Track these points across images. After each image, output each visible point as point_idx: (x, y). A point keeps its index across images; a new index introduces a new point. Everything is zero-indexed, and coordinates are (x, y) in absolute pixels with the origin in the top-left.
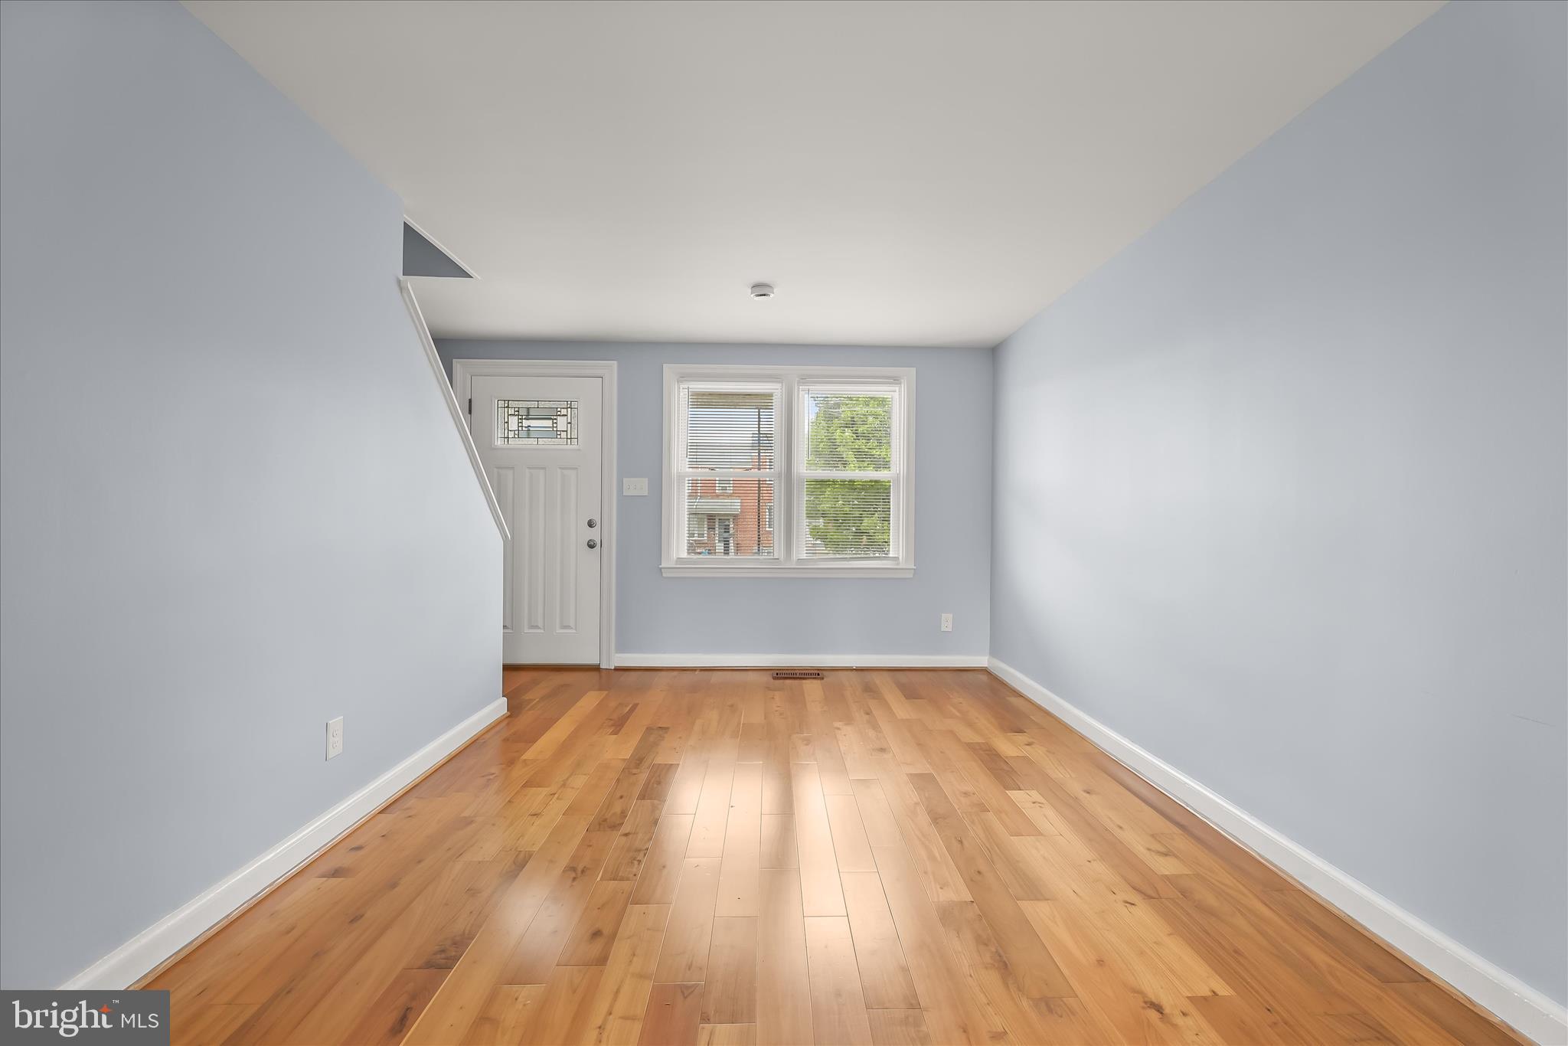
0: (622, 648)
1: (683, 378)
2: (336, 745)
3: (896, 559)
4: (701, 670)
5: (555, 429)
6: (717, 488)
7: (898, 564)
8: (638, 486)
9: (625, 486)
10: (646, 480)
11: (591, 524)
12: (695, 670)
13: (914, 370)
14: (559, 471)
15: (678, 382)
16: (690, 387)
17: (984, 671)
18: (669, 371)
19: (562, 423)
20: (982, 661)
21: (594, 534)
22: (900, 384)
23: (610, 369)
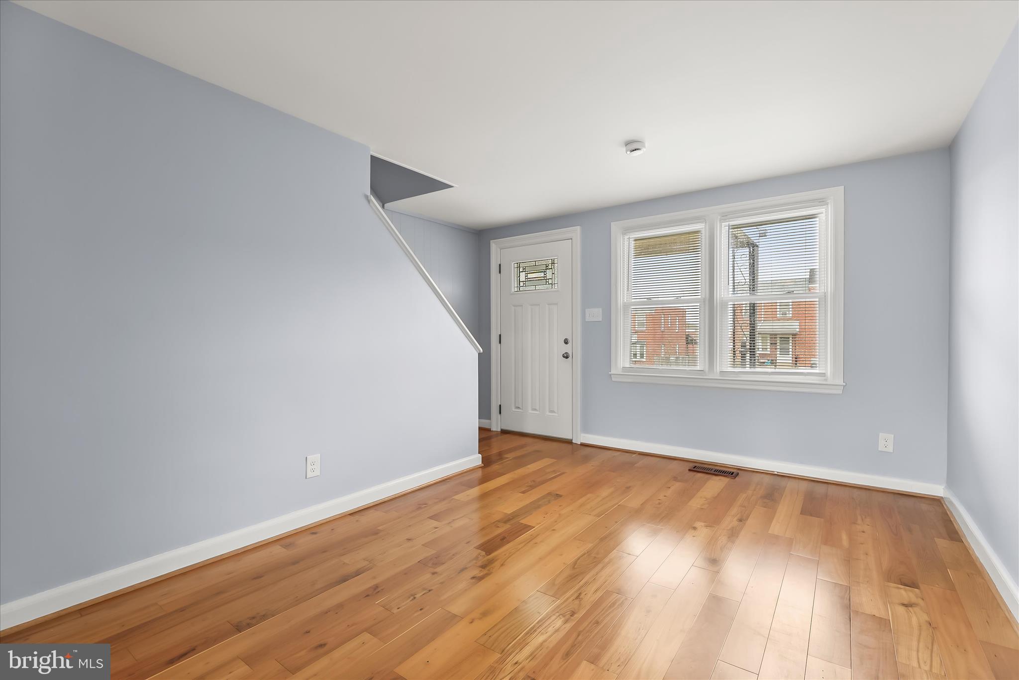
0: (586, 429)
1: (627, 230)
2: (314, 471)
3: (823, 375)
4: (639, 454)
5: (545, 278)
6: (778, 313)
7: (826, 380)
8: (595, 314)
9: (587, 315)
10: (601, 309)
11: (566, 342)
12: (635, 453)
13: (841, 189)
14: (547, 305)
15: (623, 235)
16: (631, 237)
17: (937, 502)
18: (615, 227)
19: (549, 274)
20: (937, 490)
21: (567, 349)
22: (827, 204)
23: (575, 232)
